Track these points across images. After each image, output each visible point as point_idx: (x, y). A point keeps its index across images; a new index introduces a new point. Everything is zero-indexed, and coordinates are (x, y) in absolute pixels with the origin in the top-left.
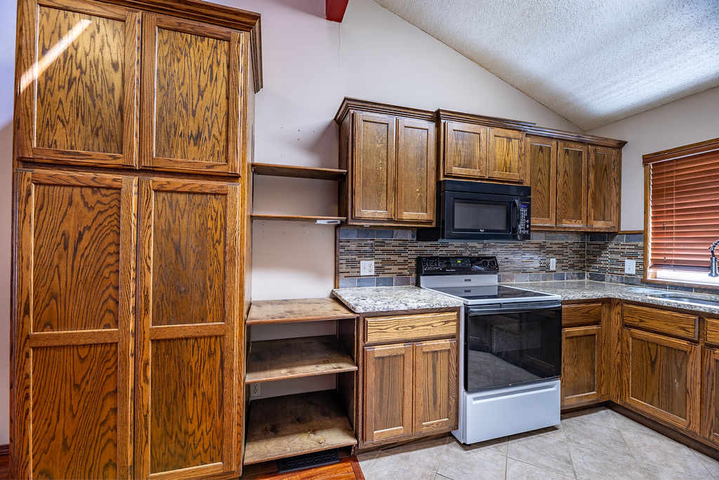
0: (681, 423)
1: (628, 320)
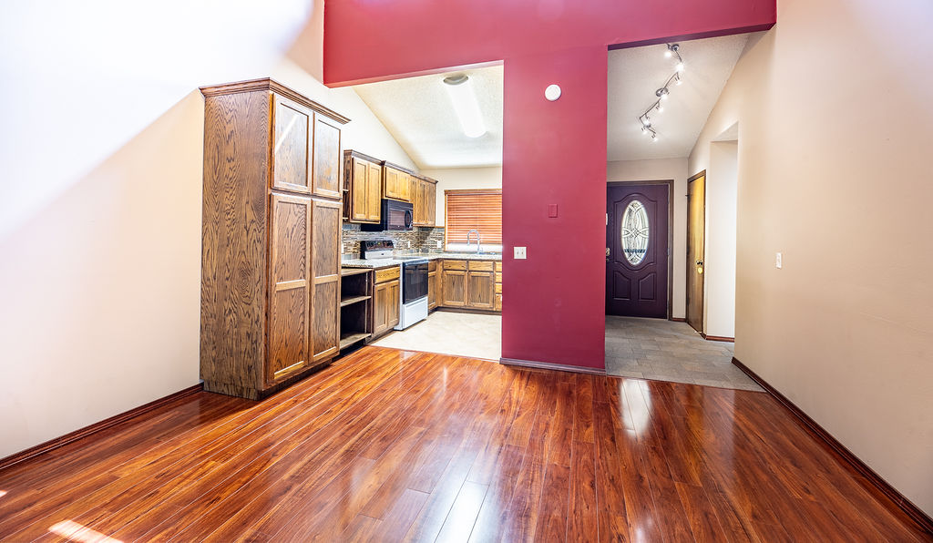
0: (461, 304)
1: (445, 267)
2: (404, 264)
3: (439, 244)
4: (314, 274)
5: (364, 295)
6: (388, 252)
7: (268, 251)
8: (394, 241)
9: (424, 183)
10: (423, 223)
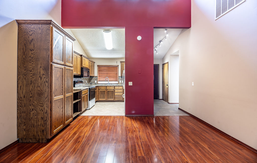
0: (104, 99)
1: (99, 89)
2: (89, 88)
3: (96, 82)
4: (66, 93)
5: (78, 99)
6: (81, 84)
7: (51, 85)
8: (83, 81)
9: (92, 63)
10: (91, 75)
